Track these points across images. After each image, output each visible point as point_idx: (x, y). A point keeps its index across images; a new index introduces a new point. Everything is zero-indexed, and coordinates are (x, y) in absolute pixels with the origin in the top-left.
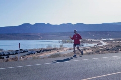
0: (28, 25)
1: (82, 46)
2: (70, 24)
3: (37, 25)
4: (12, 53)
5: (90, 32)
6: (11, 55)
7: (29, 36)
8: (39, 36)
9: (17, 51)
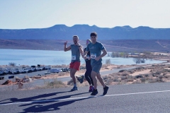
0: (63, 26)
1: (143, 62)
2: (128, 27)
3: (76, 27)
4: (23, 71)
5: (160, 40)
6: (22, 73)
9: (34, 67)
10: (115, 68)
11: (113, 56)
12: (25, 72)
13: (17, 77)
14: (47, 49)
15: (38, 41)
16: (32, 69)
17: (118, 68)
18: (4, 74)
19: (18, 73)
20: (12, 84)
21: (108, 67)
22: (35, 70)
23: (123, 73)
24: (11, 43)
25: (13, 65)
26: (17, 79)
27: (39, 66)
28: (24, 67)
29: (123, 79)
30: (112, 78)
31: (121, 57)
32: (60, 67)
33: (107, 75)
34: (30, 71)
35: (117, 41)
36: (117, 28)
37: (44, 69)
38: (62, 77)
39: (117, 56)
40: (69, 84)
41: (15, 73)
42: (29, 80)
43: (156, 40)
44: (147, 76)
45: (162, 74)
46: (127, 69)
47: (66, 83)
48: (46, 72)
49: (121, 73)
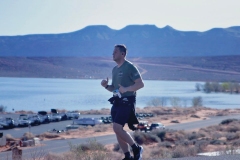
3: (131, 29)
6: (20, 126)
7: (105, 65)
9: (43, 113)
10: (211, 115)
11: (208, 90)
12: (25, 125)
13: (8, 134)
14: (70, 77)
15: (51, 60)
16: (41, 118)
17: (220, 115)
19: (11, 126)
21: (198, 114)
22: (47, 121)
23: (230, 126)
26: (8, 140)
27: (54, 111)
28: (22, 114)
29: (229, 139)
30: (207, 136)
31: (223, 91)
32: (97, 113)
33: (197, 130)
34: (36, 123)
35: (214, 58)
36: (216, 31)
37: (65, 118)
38: (102, 134)
39: (217, 90)
40: (117, 149)
42: (34, 143)
46: (239, 117)
47: (111, 146)
48: (68, 124)
49: (225, 127)
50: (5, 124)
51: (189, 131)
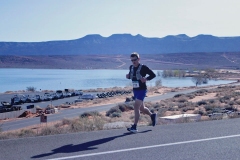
0: (97, 37)
1: (205, 83)
3: (115, 37)
5: (227, 53)
6: (45, 100)
7: (99, 60)
8: (119, 60)
9: (59, 92)
10: (168, 92)
11: (165, 75)
12: (48, 100)
13: (37, 106)
15: (64, 57)
16: (58, 95)
17: (173, 91)
18: (21, 102)
19: (39, 100)
20: (32, 117)
21: (159, 91)
22: (62, 97)
23: (180, 98)
24: (29, 61)
25: (32, 90)
26: (38, 109)
27: (66, 90)
28: (46, 93)
29: (180, 107)
30: (166, 105)
32: (94, 91)
33: (159, 101)
34: (55, 98)
35: (169, 55)
36: (169, 38)
37: (74, 95)
38: (98, 105)
39: (171, 76)
40: (108, 115)
41: (35, 102)
42: (54, 111)
43: (222, 53)
44: (212, 102)
45: (232, 99)
46: (185, 92)
47: (104, 113)
48: (76, 98)
49: (177, 99)
50: (35, 99)
51: (154, 102)
